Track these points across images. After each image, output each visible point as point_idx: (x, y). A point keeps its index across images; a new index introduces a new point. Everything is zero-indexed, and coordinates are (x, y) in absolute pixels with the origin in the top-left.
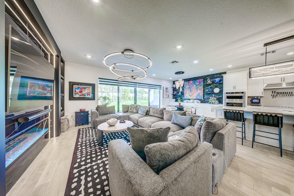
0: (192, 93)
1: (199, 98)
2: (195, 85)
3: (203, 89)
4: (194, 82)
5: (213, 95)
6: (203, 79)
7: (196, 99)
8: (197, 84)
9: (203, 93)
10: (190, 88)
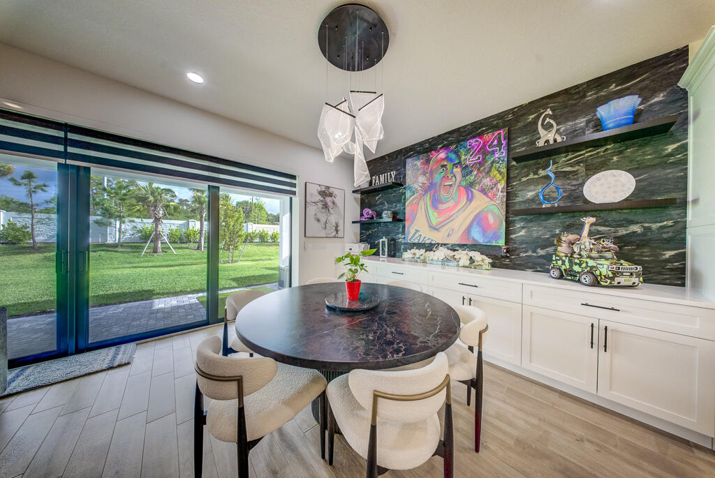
0: (440, 213)
1: (478, 236)
2: (457, 171)
3: (502, 185)
4: (453, 156)
5: (589, 221)
6: (503, 132)
7: (462, 246)
8: (468, 159)
9: (501, 213)
10: (430, 188)
